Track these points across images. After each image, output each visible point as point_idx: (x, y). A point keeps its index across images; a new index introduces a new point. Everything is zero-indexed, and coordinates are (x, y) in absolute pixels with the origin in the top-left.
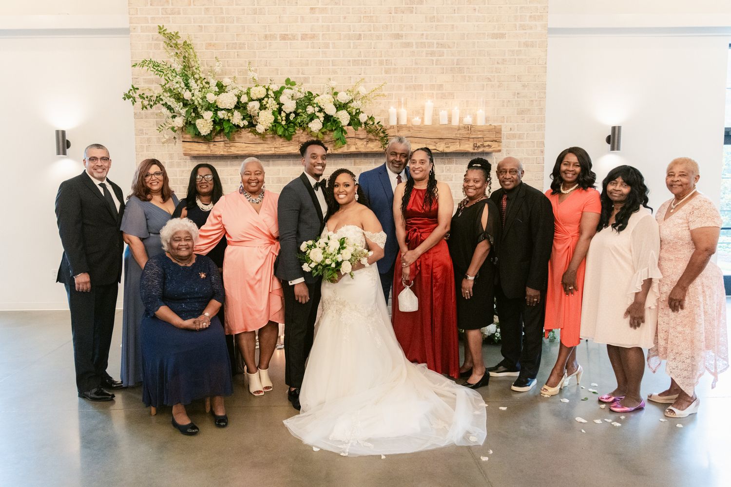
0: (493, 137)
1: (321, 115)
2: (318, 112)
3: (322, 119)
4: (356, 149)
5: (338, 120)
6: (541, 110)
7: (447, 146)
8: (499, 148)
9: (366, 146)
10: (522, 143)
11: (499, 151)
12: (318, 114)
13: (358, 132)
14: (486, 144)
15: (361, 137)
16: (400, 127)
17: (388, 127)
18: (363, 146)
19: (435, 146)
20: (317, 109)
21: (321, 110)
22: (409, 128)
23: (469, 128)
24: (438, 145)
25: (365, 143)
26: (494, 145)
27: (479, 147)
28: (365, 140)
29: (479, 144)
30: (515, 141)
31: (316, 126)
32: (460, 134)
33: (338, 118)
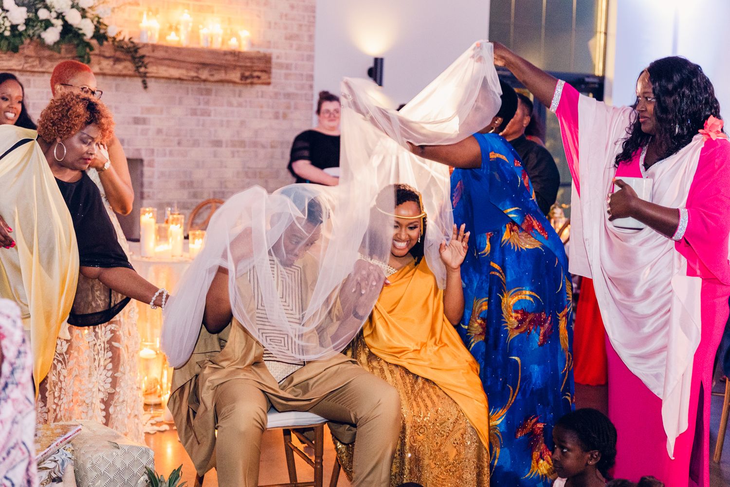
0: (262, 65)
1: (59, 23)
2: (55, 18)
3: (60, 28)
4: (101, 69)
5: (81, 32)
6: (311, 37)
7: (212, 73)
8: (268, 81)
9: (112, 67)
10: (290, 74)
11: (269, 84)
12: (54, 21)
13: (103, 49)
14: (256, 74)
15: (107, 54)
16: (154, 47)
17: (140, 46)
18: (109, 67)
19: (197, 72)
20: (54, 15)
21: (60, 16)
22: (166, 49)
23: (235, 54)
24: (200, 72)
25: (112, 63)
26: (264, 76)
27: (247, 78)
28: (111, 59)
29: (247, 74)
30: (283, 71)
31: (51, 36)
32: (226, 60)
33: (80, 29)
